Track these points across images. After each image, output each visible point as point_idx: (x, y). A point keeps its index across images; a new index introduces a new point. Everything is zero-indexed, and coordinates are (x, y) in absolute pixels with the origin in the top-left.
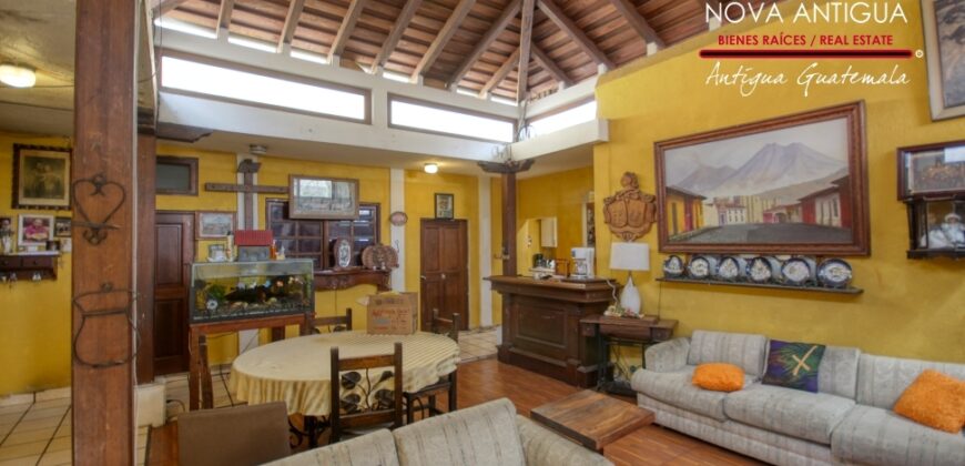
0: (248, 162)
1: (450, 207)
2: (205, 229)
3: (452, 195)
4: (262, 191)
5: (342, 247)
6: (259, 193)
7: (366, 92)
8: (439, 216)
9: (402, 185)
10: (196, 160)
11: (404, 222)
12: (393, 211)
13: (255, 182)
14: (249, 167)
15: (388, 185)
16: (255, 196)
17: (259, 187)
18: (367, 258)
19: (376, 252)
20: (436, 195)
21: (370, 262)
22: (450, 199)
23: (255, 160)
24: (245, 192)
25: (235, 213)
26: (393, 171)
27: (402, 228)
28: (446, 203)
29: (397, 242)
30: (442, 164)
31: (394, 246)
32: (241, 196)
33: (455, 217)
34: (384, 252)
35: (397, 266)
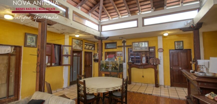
0: (124, 41)
1: (181, 45)
2: (118, 55)
3: (182, 41)
4: (127, 46)
5: (143, 58)
6: (126, 47)
7: (137, 20)
8: (176, 48)
9: (162, 41)
10: (116, 42)
11: (163, 51)
12: (159, 48)
13: (125, 45)
14: (124, 42)
15: (157, 41)
16: (125, 47)
17: (126, 46)
18: (151, 61)
19: (153, 60)
20: (175, 42)
21: (152, 62)
22: (181, 43)
23: (125, 40)
24: (124, 47)
25: (122, 51)
26: (158, 37)
27: (162, 53)
28: (180, 44)
29: (160, 57)
30: (169, 32)
31: (159, 58)
32: (123, 48)
33: (184, 48)
34: (156, 60)
35: (160, 64)
